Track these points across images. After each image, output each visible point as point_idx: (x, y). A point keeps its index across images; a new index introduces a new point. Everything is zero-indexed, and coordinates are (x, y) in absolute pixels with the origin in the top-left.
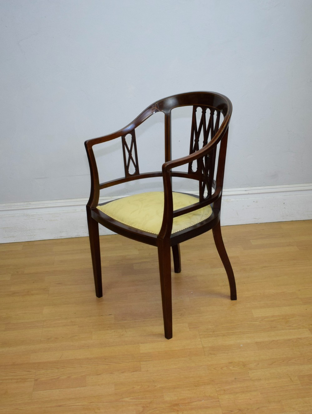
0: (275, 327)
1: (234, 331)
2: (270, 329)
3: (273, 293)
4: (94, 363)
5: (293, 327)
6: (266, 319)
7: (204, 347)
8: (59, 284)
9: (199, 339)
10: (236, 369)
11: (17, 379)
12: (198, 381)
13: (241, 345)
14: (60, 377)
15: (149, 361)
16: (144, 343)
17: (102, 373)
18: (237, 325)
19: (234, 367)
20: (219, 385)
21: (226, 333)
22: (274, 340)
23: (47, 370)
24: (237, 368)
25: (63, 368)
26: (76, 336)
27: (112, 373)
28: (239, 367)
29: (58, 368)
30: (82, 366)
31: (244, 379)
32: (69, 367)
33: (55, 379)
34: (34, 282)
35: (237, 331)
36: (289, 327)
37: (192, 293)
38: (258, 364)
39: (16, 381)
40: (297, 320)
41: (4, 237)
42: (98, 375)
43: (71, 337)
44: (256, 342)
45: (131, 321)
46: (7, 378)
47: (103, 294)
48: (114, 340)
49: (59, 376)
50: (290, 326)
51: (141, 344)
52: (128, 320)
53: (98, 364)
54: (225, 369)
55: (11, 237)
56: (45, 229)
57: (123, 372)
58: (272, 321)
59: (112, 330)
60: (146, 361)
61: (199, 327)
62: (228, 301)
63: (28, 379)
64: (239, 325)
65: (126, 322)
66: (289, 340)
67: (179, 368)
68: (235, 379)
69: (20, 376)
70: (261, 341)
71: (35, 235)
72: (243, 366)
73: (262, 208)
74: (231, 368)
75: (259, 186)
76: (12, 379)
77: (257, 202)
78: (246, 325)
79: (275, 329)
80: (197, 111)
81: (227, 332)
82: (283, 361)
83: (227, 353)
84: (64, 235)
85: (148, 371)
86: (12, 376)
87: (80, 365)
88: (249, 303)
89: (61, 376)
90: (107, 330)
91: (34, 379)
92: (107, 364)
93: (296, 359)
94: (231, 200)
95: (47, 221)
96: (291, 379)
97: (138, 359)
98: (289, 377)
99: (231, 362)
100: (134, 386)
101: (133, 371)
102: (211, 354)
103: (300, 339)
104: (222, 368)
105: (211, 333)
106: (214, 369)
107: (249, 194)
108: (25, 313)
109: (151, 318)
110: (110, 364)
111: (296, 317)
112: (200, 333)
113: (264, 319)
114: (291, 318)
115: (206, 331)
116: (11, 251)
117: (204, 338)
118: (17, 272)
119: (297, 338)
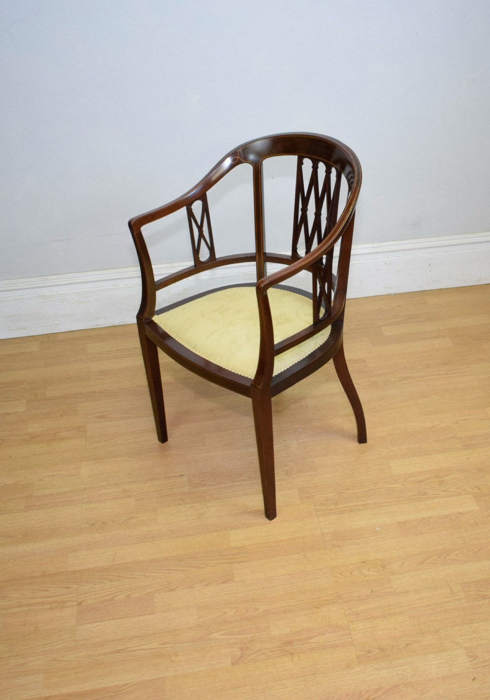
0: (424, 494)
1: (366, 502)
2: (418, 497)
3: (419, 429)
4: (164, 568)
5: (450, 492)
6: (410, 479)
7: (323, 534)
8: (100, 417)
9: (316, 519)
10: (372, 573)
11: (51, 603)
12: (318, 597)
13: (378, 529)
14: (115, 596)
15: (244, 562)
16: (235, 529)
17: (177, 588)
18: (370, 490)
19: (369, 570)
20: (348, 604)
21: (355, 506)
22: (424, 518)
23: (95, 584)
24: (374, 571)
25: (118, 580)
26: (133, 517)
27: (191, 587)
28: (376, 570)
29: (111, 581)
30: (146, 574)
31: (385, 592)
32: (128, 578)
33: (106, 600)
34: (62, 416)
35: (370, 502)
36: (444, 493)
37: (300, 430)
38: (404, 563)
39: (49, 606)
40: (456, 479)
41: (11, 330)
42: (171, 590)
43: (126, 520)
44: (399, 522)
45: (214, 487)
46: (35, 601)
47: (168, 436)
48: (191, 523)
49: (112, 596)
50: (445, 491)
51: (232, 529)
52: (209, 486)
53: (169, 570)
54: (356, 573)
55: (20, 329)
56: (72, 315)
57: (207, 585)
58: (420, 482)
59: (188, 506)
60: (240, 562)
61: (314, 495)
62: (355, 444)
63: (67, 601)
64: (372, 490)
65: (205, 488)
66: (446, 517)
67: (289, 574)
68: (372, 591)
69: (56, 596)
70: (405, 520)
71: (57, 325)
72: (382, 567)
73: (398, 272)
74: (364, 571)
75: (393, 241)
76: (43, 603)
77: (390, 265)
78: (383, 489)
79: (425, 496)
80: (304, 163)
81: (355, 504)
82: (439, 557)
83: (358, 544)
84: (102, 323)
85: (244, 581)
86: (43, 597)
87: (143, 573)
88: (385, 448)
89: (116, 594)
90: (179, 505)
91: (76, 603)
92: (184, 571)
93: (458, 552)
95: (74, 303)
96: (451, 590)
97: (228, 559)
98: (449, 586)
99: (364, 560)
100: (225, 611)
101: (223, 583)
102: (334, 546)
103: (461, 514)
104: (351, 573)
105: (332, 507)
106: (340, 574)
107: (378, 252)
108: (53, 476)
110: (188, 571)
111: (454, 473)
112: (316, 508)
113: (408, 479)
114: (447, 475)
115: (326, 504)
116: (23, 353)
117: (323, 516)
118: (36, 395)
119: (456, 513)
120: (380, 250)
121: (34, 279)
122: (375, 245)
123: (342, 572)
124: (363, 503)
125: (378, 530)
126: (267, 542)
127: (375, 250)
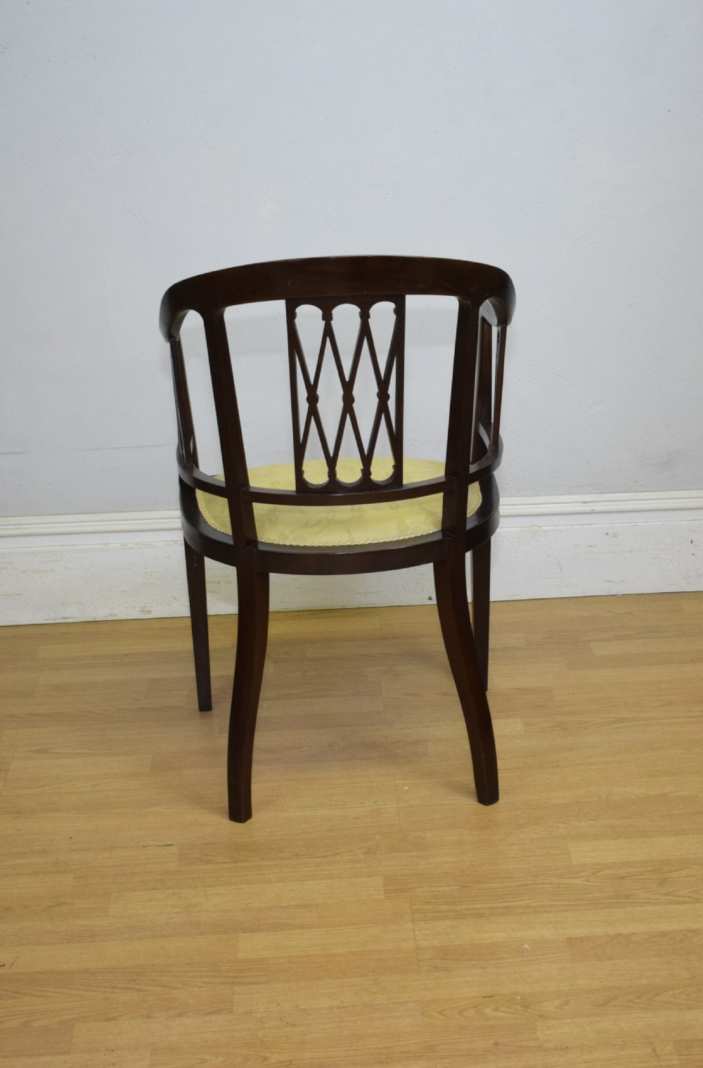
0: (627, 897)
1: (510, 904)
2: (614, 901)
3: (634, 797)
4: (103, 985)
5: (677, 896)
6: (605, 872)
7: (418, 949)
8: (39, 751)
9: (409, 925)
10: (501, 1015)
12: (389, 1047)
13: (526, 946)
15: (257, 983)
16: (252, 932)
17: (121, 1016)
18: (523, 885)
19: (496, 1010)
20: (446, 1061)
21: (488, 908)
22: (620, 935)
24: (506, 1012)
25: (13, 998)
26: (64, 903)
27: (149, 1017)
28: (511, 1011)
30: (68, 992)
31: (521, 1047)
32: (31, 995)
35: (516, 903)
36: (668, 898)
37: (406, 788)
38: (567, 1003)
40: (694, 876)
42: (109, 1020)
43: (49, 907)
44: (569, 939)
45: (226, 865)
48: (170, 919)
50: (668, 894)
51: (245, 932)
52: (217, 863)
53: (113, 987)
54: (471, 1013)
56: (21, 594)
57: (180, 1015)
58: (622, 878)
59: (170, 891)
60: (250, 983)
61: (412, 888)
64: (527, 885)
65: (208, 867)
66: (663, 934)
67: (340, 1008)
68: (497, 1044)
70: (583, 935)
72: (523, 1006)
73: (631, 551)
74: (488, 1011)
75: (624, 492)
77: (615, 536)
78: (547, 886)
79: (628, 901)
81: (488, 905)
82: (640, 996)
83: (483, 968)
84: (75, 614)
85: (251, 1013)
87: (63, 990)
88: (563, 823)
90: (155, 889)
92: (139, 990)
93: (677, 991)
94: (544, 528)
95: (25, 572)
96: (654, 1051)
97: (228, 977)
98: (651, 1043)
99: (490, 995)
100: (206, 1057)
101: (211, 1013)
102: (436, 968)
103: (695, 931)
104: (461, 1013)
105: (445, 908)
106: (440, 1013)
107: (592, 512)
109: (283, 858)
110: (147, 991)
111: (691, 868)
112: (414, 907)
113: (599, 872)
114: (677, 870)
115: (432, 903)
117: (424, 921)
119: (686, 930)
120: (597, 507)
122: (588, 498)
123: (444, 1010)
124: (505, 904)
125: (525, 948)
126: (307, 956)
127: (588, 508)
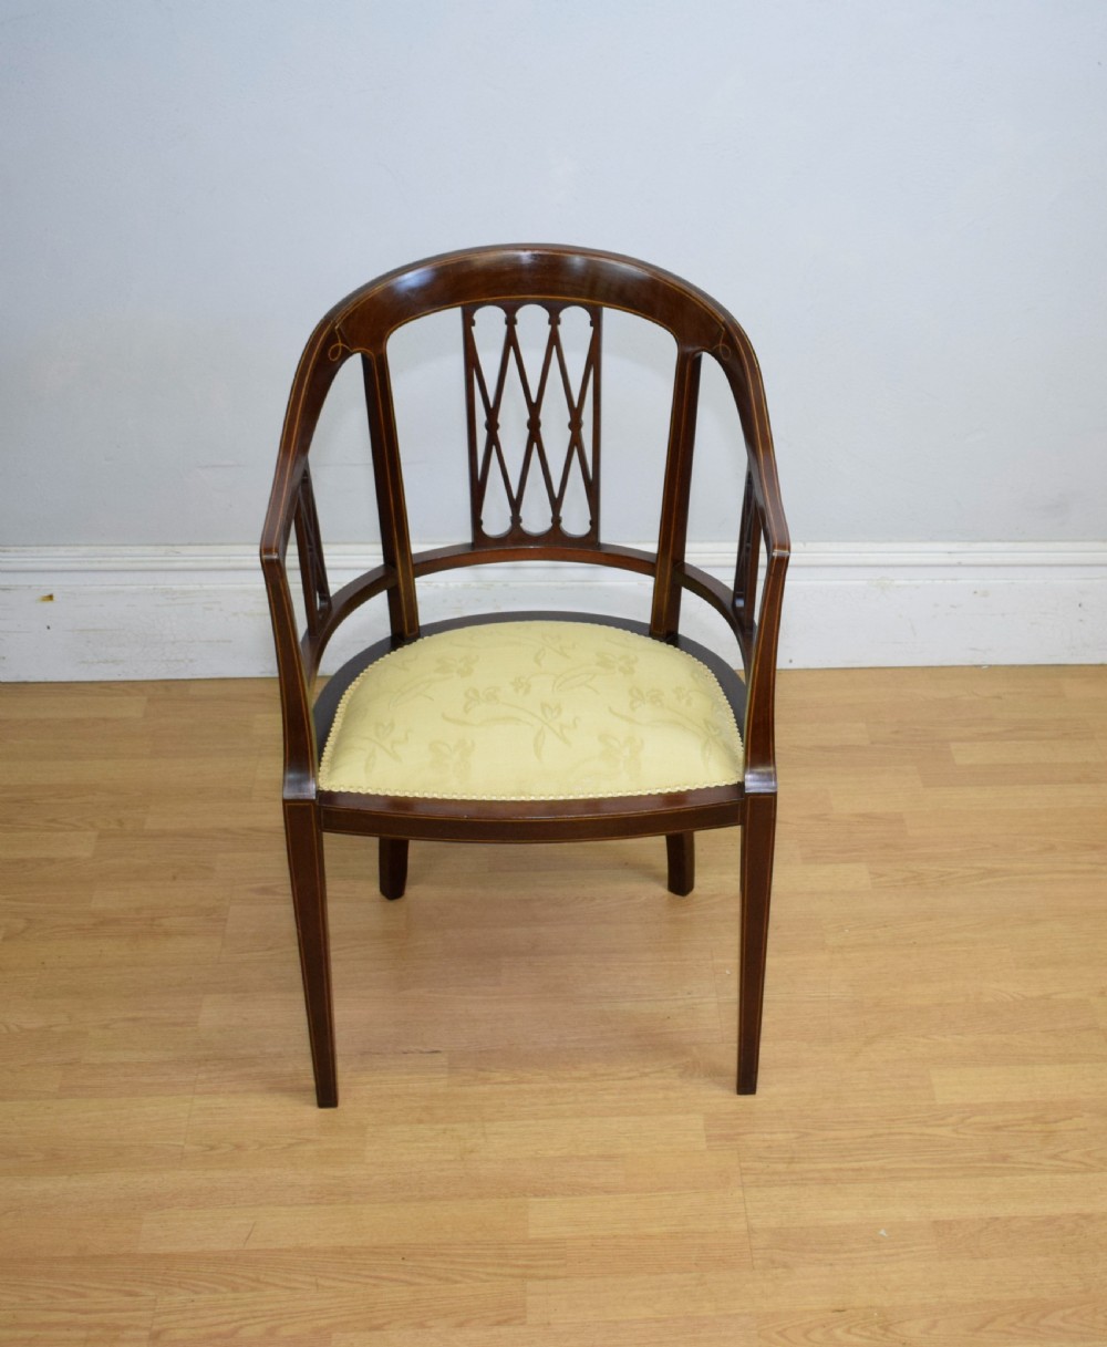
0: (1005, 1158)
1: (861, 1165)
2: (988, 1165)
3: (1010, 1000)
4: (364, 1273)
5: (1065, 1160)
6: (978, 1119)
7: (751, 1231)
8: (264, 891)
9: (738, 1193)
10: (855, 1339)
11: (89, 1327)
13: (882, 1232)
14: (241, 1327)
15: (555, 1278)
16: (544, 1196)
17: (389, 1323)
18: (876, 1135)
19: (848, 1331)
21: (835, 1170)
22: (997, 1219)
23: (196, 1293)
24: (861, 1336)
25: (253, 1289)
26: (309, 1141)
27: (422, 1325)
28: (868, 1334)
29: (235, 1289)
30: (321, 1282)
32: (276, 1285)
33: (219, 1335)
34: (174, 878)
35: (869, 1164)
36: (1053, 1162)
37: (728, 972)
38: (934, 1324)
39: (82, 1334)
40: (1085, 1129)
41: (84, 662)
42: (374, 1328)
43: (291, 1145)
44: (935, 1222)
45: (507, 1087)
46: (53, 1317)
48: (442, 1170)
49: (234, 1324)
50: (1055, 1157)
51: (536, 1196)
52: (496, 1083)
53: (376, 1278)
54: (817, 1335)
55: (106, 662)
56: (230, 641)
57: (460, 1325)
58: (998, 1128)
59: (439, 1126)
60: (547, 1278)
61: (739, 1134)
63: (128, 1327)
64: (880, 1135)
65: (486, 1088)
66: (1051, 1220)
67: (657, 1321)
69: (102, 1311)
70: (951, 1218)
71: (191, 661)
72: (881, 1327)
73: (1003, 612)
74: (839, 1332)
76: (69, 1325)
77: (985, 594)
78: (907, 1137)
79: (1005, 1165)
81: (836, 1166)
82: (1022, 1318)
83: (831, 1265)
85: (549, 1324)
86: (71, 1311)
87: (313, 1280)
88: (923, 1036)
89: (243, 1323)
90: (420, 1121)
91: (147, 1333)
92: (410, 1284)
93: (1068, 1311)
95: (235, 614)
97: (518, 1266)
99: (840, 1307)
101: (499, 1323)
102: (773, 1262)
103: (1087, 1217)
104: (806, 1334)
105: (781, 1167)
106: (780, 1333)
107: (960, 565)
108: (134, 1020)
109: (580, 1079)
110: (419, 1284)
111: (1082, 1116)
112: (743, 1165)
113: (969, 1118)
114: (1064, 1120)
115: (766, 1158)
116: (105, 720)
117: (758, 1186)
118: (120, 823)
119: (1077, 1214)
120: (965, 559)
121: (149, 550)
122: (953, 547)
123: (785, 1330)
124: (855, 1165)
125: (882, 1236)
126: (615, 1237)
127: (955, 559)
